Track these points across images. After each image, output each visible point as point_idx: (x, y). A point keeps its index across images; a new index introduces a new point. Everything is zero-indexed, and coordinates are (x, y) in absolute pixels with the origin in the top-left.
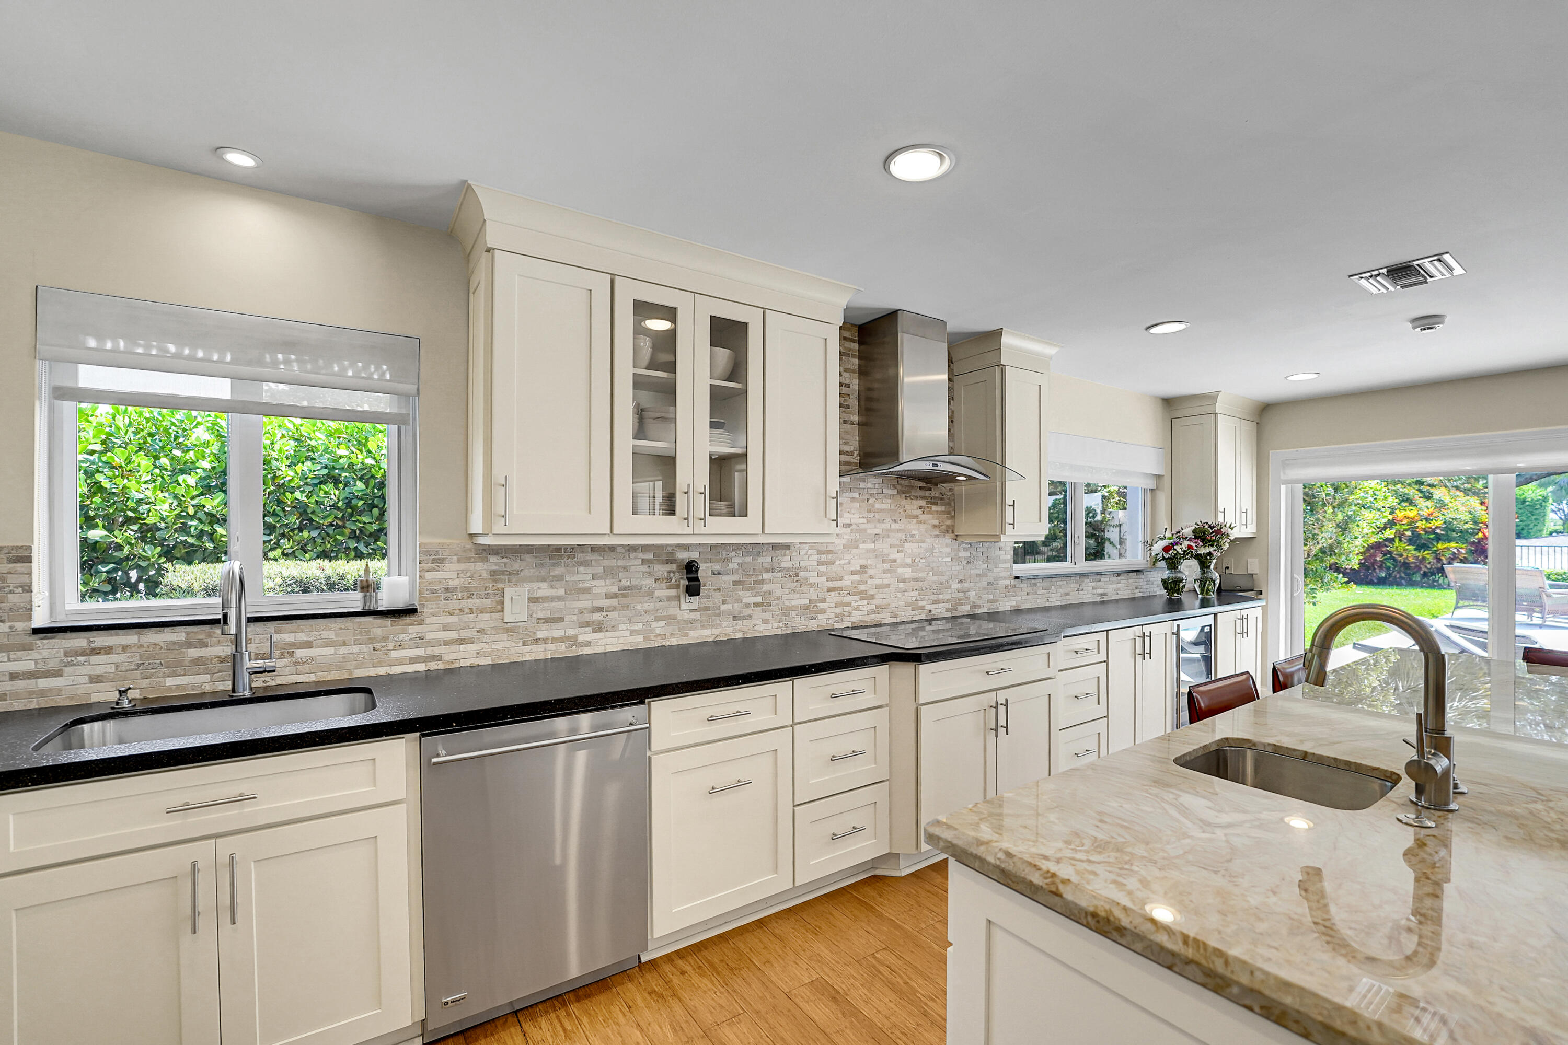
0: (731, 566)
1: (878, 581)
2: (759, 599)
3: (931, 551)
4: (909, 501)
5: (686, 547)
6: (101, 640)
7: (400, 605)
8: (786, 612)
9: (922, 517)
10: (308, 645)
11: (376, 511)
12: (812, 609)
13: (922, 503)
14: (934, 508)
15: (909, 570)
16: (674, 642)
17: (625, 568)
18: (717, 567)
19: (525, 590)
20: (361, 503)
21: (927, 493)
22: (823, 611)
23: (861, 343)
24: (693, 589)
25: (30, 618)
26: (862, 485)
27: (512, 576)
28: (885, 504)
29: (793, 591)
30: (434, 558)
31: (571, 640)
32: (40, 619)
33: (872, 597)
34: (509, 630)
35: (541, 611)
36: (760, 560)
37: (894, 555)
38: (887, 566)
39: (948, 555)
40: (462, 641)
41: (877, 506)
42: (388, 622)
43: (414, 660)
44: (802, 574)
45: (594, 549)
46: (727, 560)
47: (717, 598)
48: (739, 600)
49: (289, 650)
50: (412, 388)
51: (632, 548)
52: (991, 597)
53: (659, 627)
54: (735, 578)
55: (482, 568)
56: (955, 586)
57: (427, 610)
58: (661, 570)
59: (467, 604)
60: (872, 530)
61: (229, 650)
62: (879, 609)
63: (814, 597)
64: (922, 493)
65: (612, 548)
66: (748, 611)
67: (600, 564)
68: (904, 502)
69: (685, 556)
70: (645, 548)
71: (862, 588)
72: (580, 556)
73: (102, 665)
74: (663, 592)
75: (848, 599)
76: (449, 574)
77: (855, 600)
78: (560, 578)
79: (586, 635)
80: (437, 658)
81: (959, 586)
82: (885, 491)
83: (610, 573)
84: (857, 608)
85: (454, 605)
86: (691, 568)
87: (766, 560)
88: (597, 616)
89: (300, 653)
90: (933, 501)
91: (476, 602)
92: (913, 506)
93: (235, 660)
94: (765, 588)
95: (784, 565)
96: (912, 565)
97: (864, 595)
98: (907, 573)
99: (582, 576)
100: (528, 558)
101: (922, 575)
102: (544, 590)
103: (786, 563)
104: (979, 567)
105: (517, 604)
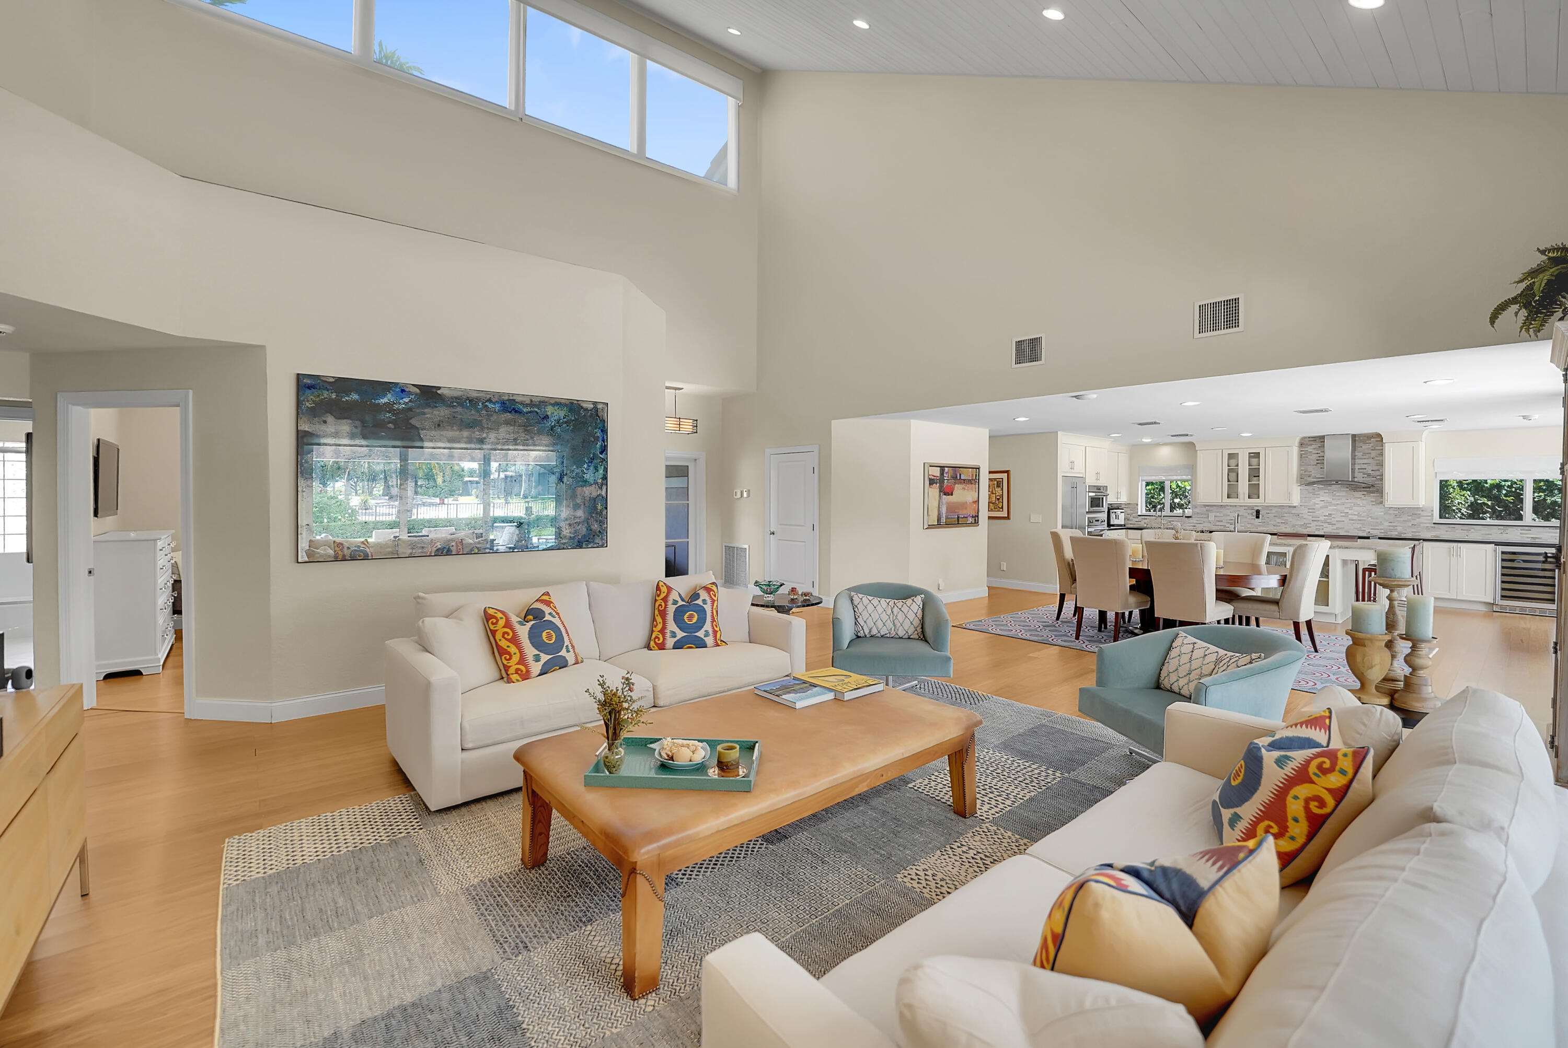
0: (1273, 511)
1: (1336, 519)
2: (1283, 521)
3: (1368, 510)
4: (1356, 492)
5: (1257, 506)
6: (1146, 517)
7: (1189, 515)
8: (1294, 526)
9: (1365, 498)
12: (1305, 526)
13: (1365, 493)
14: (1372, 494)
15: (1356, 516)
16: (1253, 530)
17: (1238, 511)
19: (1213, 514)
21: (1368, 489)
22: (1310, 527)
23: (1321, 442)
24: (1258, 517)
25: (1137, 513)
26: (1329, 488)
27: (1210, 511)
28: (1343, 494)
29: (1297, 520)
30: (1195, 507)
31: (1225, 526)
32: (1139, 514)
33: (1335, 524)
34: (1209, 522)
35: (1217, 519)
36: (1284, 510)
37: (1347, 510)
38: (1344, 514)
39: (1381, 512)
40: (1200, 524)
41: (1337, 494)
42: (1186, 518)
44: (1300, 515)
45: (1231, 506)
46: (1269, 511)
47: (1269, 520)
48: (1275, 521)
50: (1191, 474)
52: (1415, 530)
53: (1249, 526)
54: (1273, 515)
55: (1205, 509)
56: (1387, 524)
57: (1194, 516)
58: (1249, 511)
59: (1201, 516)
60: (1335, 502)
62: (1337, 528)
63: (1306, 522)
64: (1365, 489)
65: (1236, 506)
66: (1278, 524)
67: (1232, 509)
68: (1354, 493)
69: (1257, 508)
70: (1245, 506)
71: (1329, 521)
72: (1227, 507)
73: (1146, 521)
74: (1250, 517)
75: (1322, 524)
76: (1197, 510)
77: (1326, 525)
78: (1221, 512)
79: (1228, 525)
81: (1390, 524)
82: (1342, 489)
83: (1235, 511)
84: (1326, 527)
85: (1199, 516)
86: (1258, 512)
87: (1286, 510)
88: (1231, 521)
90: (1373, 492)
91: (1203, 516)
92: (1359, 495)
94: (1285, 518)
95: (1293, 512)
96: (1358, 515)
97: (1330, 524)
98: (1355, 517)
99: (1227, 512)
100: (1214, 507)
101: (1364, 518)
102: (1218, 514)
103: (1294, 511)
104: (1405, 518)
105: (1212, 517)
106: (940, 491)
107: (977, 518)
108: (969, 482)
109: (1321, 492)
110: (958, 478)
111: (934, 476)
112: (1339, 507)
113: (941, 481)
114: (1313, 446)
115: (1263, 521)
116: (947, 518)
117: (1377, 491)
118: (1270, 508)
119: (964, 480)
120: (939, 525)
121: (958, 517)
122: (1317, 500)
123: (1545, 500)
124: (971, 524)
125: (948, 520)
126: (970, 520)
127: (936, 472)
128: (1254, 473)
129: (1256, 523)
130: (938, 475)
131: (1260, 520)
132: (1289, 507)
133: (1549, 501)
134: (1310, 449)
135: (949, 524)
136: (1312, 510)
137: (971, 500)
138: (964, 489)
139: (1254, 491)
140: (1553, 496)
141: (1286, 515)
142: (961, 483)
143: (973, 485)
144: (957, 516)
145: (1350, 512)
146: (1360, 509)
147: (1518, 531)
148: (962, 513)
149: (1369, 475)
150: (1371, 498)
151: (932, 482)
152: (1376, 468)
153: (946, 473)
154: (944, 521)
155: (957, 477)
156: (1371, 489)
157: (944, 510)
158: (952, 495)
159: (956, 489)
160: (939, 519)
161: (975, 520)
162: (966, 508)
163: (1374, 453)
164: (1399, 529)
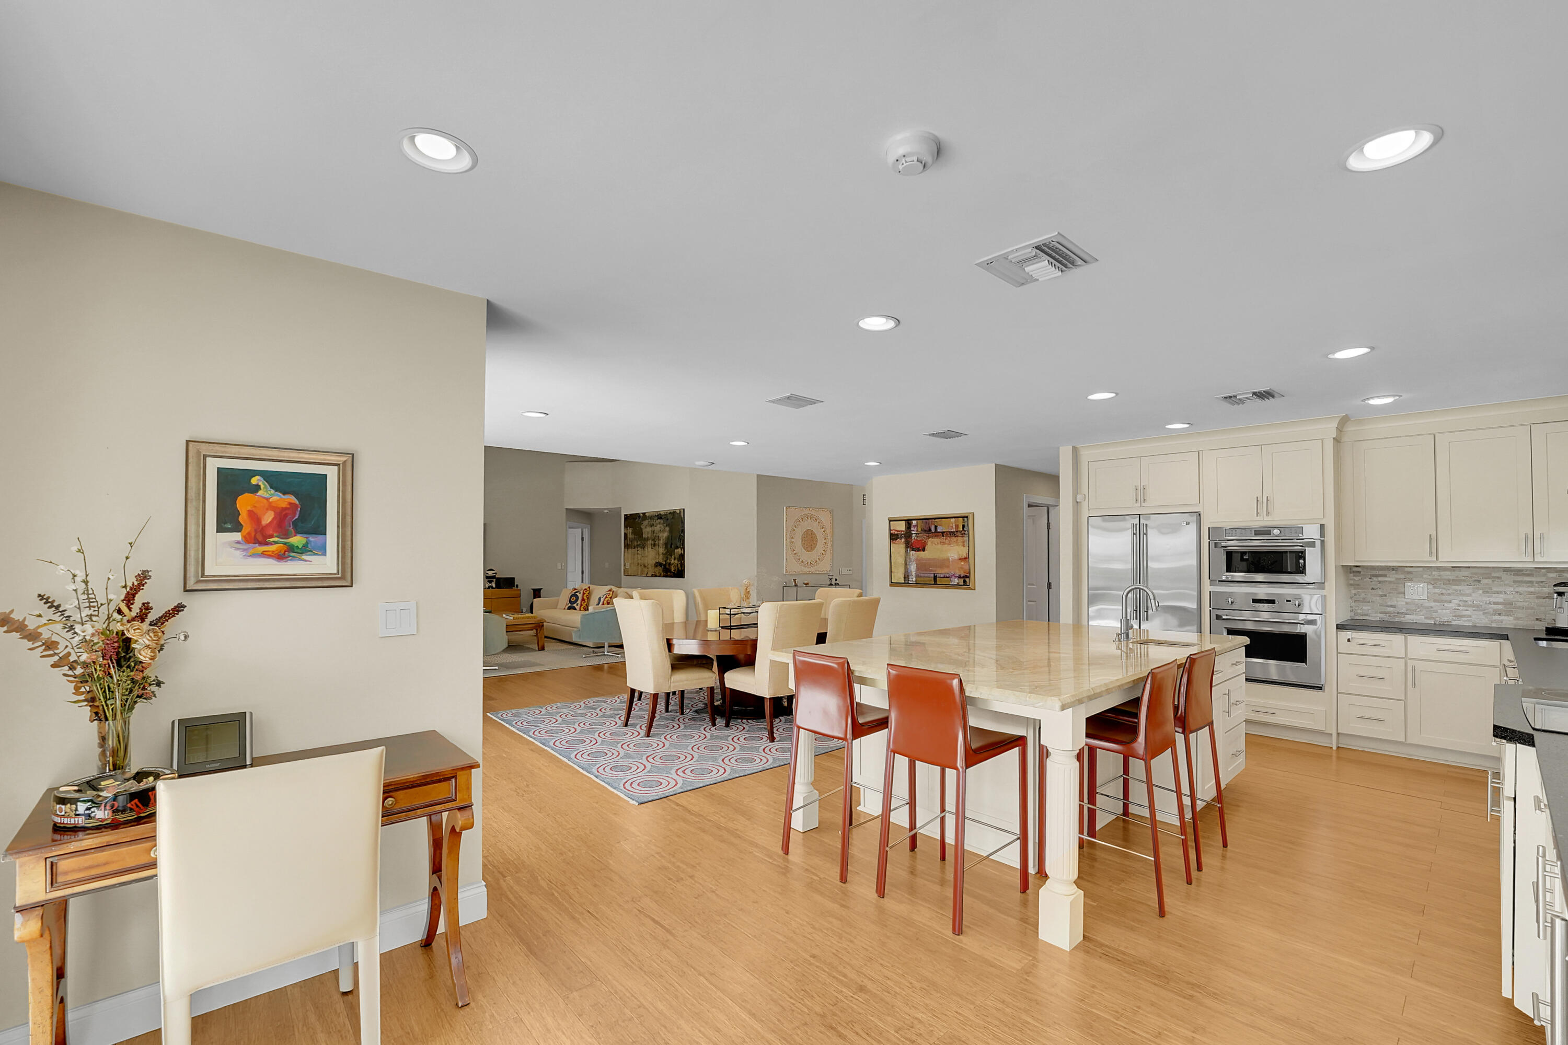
106: (907, 547)
107: (967, 580)
108: (953, 534)
110: (933, 530)
111: (898, 531)
113: (908, 535)
116: (917, 576)
119: (943, 533)
120: (906, 583)
121: (935, 578)
124: (957, 586)
125: (919, 579)
126: (956, 581)
127: (901, 526)
130: (903, 528)
135: (918, 584)
137: (956, 557)
138: (944, 543)
142: (937, 536)
143: (960, 539)
144: (933, 575)
148: (940, 572)
151: (893, 537)
153: (914, 527)
154: (914, 579)
155: (930, 530)
157: (913, 568)
158: (924, 550)
159: (929, 543)
160: (906, 577)
161: (965, 581)
162: (948, 567)
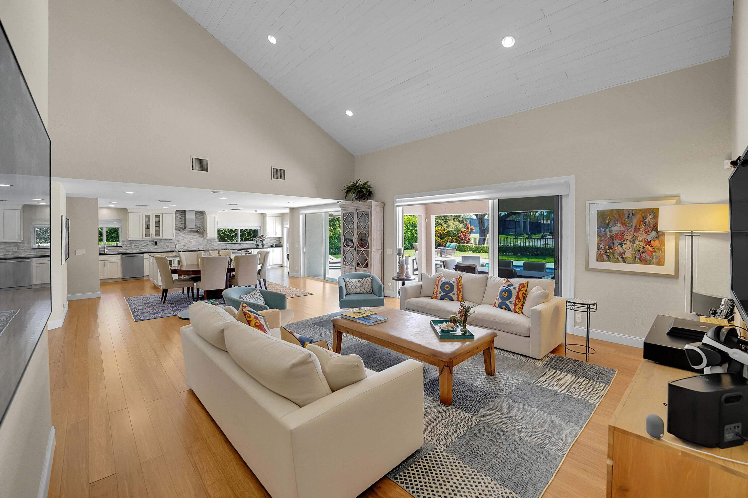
1: (188, 244)
2: (167, 246)
3: (199, 240)
5: (155, 240)
7: (120, 246)
8: (171, 248)
10: (111, 249)
11: (116, 233)
16: (154, 251)
17: (147, 242)
18: (160, 242)
19: (134, 244)
20: (113, 231)
23: (184, 213)
24: (156, 245)
27: (133, 243)
28: (190, 234)
29: (172, 245)
30: (124, 241)
33: (187, 246)
34: (132, 249)
35: (136, 247)
36: (167, 241)
37: (191, 240)
38: (190, 242)
39: (202, 241)
40: (127, 250)
42: (119, 247)
43: (122, 251)
44: (175, 243)
45: (143, 240)
46: (162, 241)
47: (160, 246)
48: (164, 246)
49: (109, 250)
50: (121, 225)
51: (148, 240)
52: (213, 247)
53: (151, 249)
54: (163, 243)
55: (129, 242)
57: (123, 246)
58: (152, 242)
59: (127, 246)
60: (186, 237)
61: (104, 250)
62: (188, 248)
65: (145, 240)
66: (164, 248)
67: (143, 242)
68: (193, 233)
69: (155, 241)
70: (150, 240)
71: (185, 245)
72: (141, 241)
74: (152, 245)
76: (125, 243)
77: (183, 247)
78: (138, 243)
79: (142, 249)
80: (124, 251)
81: (205, 245)
83: (145, 243)
85: (126, 246)
86: (156, 242)
87: (168, 241)
88: (143, 247)
89: (110, 250)
90: (199, 233)
91: (128, 246)
92: (195, 234)
93: (105, 250)
95: (171, 242)
97: (185, 246)
98: (194, 243)
99: (141, 243)
100: (134, 241)
101: (197, 243)
102: (136, 244)
104: (210, 242)
105: (133, 246)
109: (182, 233)
112: (188, 239)
114: (178, 214)
115: (158, 246)
117: (201, 233)
118: (161, 240)
122: (180, 237)
123: (231, 235)
128: (158, 225)
129: (155, 248)
131: (157, 246)
132: (169, 240)
133: (232, 235)
134: (177, 215)
136: (178, 241)
139: (158, 233)
140: (232, 234)
141: (168, 243)
145: (192, 241)
146: (195, 239)
147: (238, 245)
149: (198, 227)
150: (199, 235)
152: (200, 224)
156: (199, 232)
163: (200, 218)
164: (208, 246)
